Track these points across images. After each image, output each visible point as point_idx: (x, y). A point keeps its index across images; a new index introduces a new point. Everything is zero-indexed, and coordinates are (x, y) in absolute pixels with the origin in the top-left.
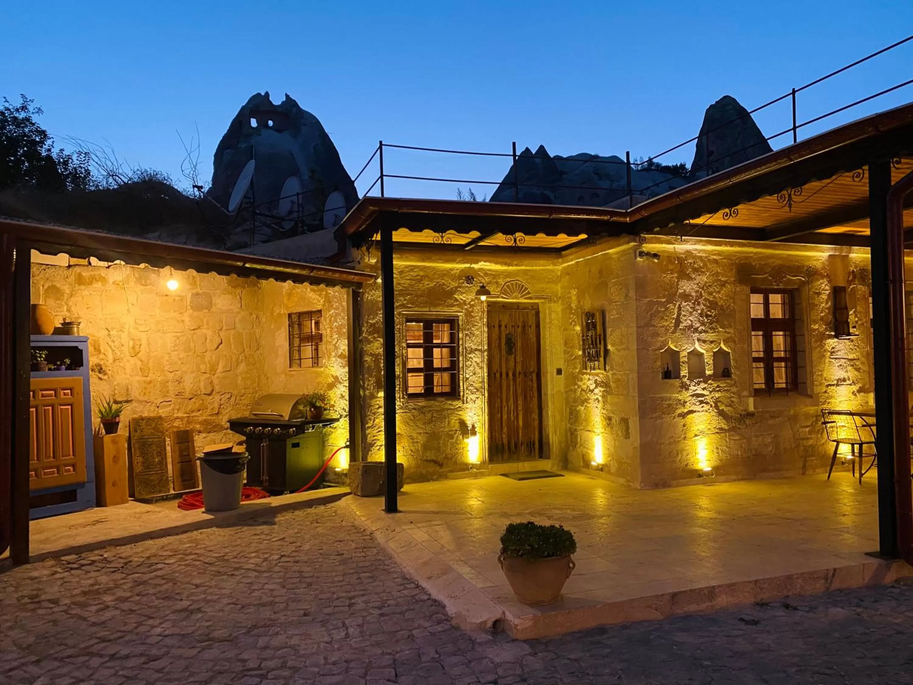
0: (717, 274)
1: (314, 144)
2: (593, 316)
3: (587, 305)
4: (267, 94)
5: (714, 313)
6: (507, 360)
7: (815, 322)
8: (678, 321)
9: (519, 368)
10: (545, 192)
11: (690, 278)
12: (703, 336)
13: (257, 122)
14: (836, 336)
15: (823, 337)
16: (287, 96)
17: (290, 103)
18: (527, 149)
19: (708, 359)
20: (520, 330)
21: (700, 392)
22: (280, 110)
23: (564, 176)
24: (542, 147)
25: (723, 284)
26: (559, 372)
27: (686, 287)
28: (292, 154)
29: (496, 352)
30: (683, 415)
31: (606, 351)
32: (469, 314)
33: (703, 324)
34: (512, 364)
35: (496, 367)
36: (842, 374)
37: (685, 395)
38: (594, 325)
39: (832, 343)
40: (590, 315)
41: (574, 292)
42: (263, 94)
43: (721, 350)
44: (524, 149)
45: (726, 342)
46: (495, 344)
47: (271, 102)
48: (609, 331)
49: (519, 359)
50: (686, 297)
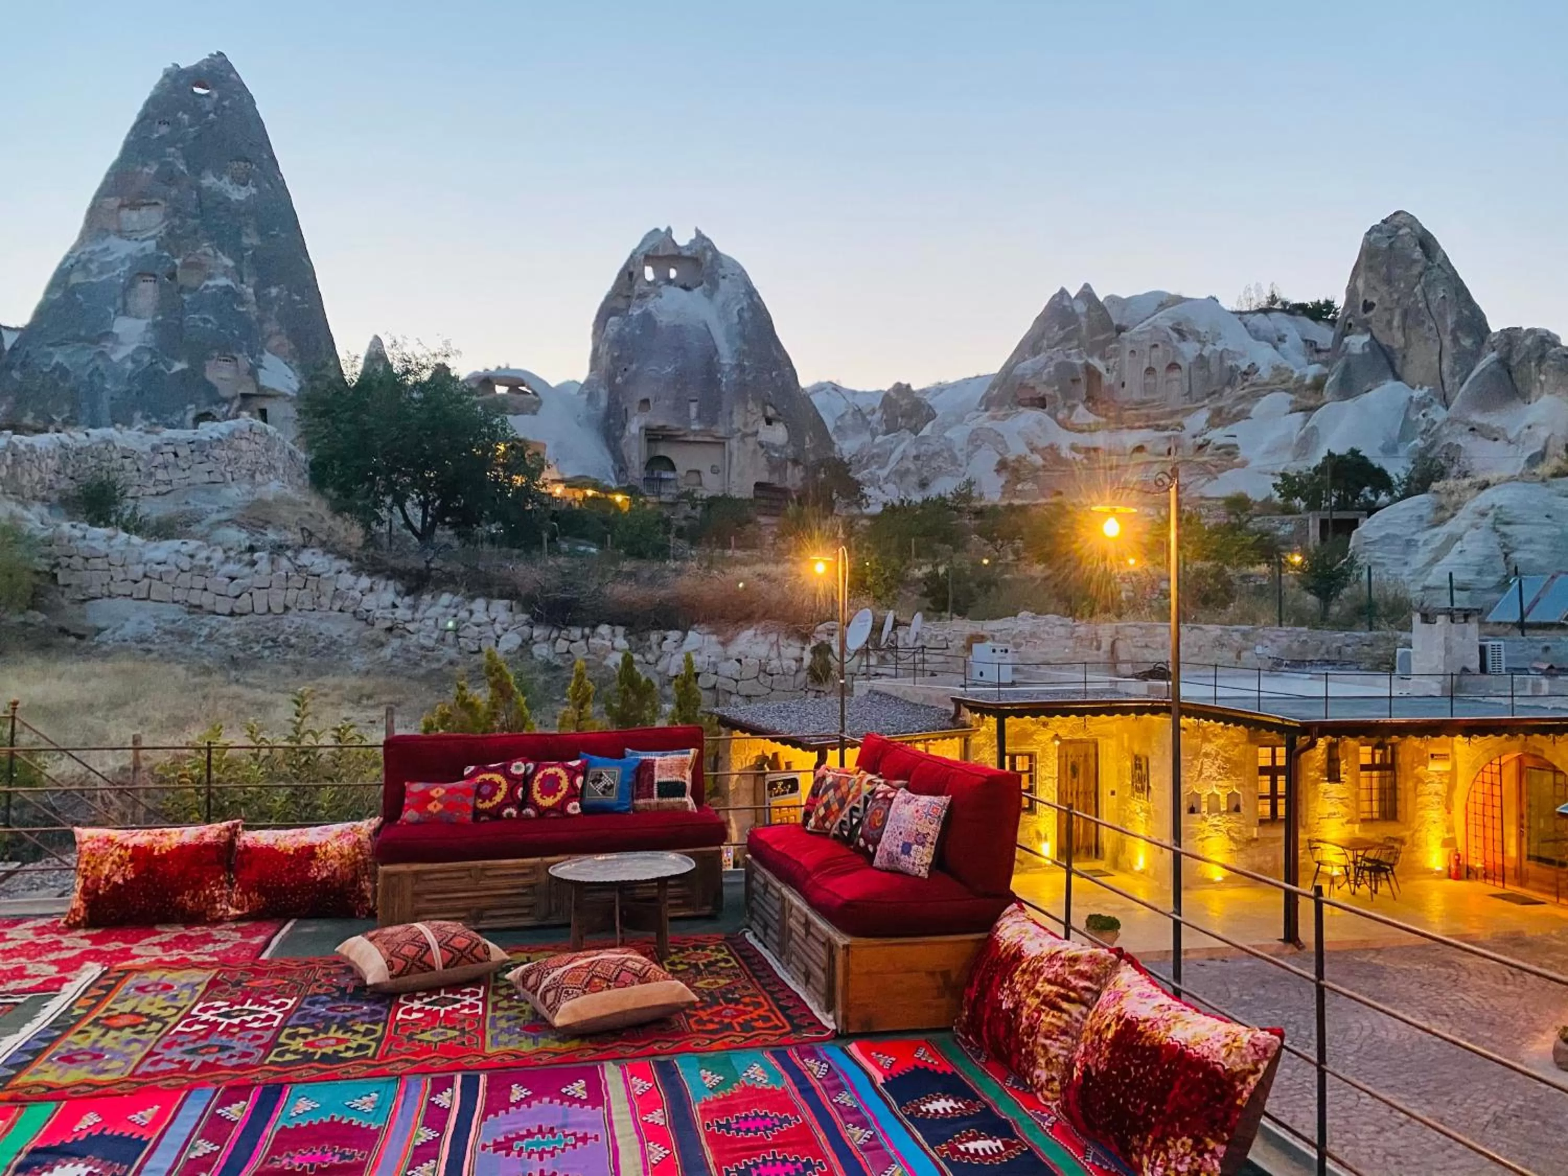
0: (1232, 737)
1: (738, 307)
2: (1140, 760)
3: (1136, 750)
4: (669, 230)
5: (1228, 766)
6: (1072, 783)
7: (1311, 770)
8: (1201, 773)
9: (1081, 789)
10: (1090, 361)
11: (1210, 741)
12: (1220, 783)
13: (655, 272)
14: (1329, 781)
15: (1317, 781)
16: (698, 232)
17: (702, 242)
18: (1063, 292)
19: (1223, 799)
20: (1082, 759)
21: (1216, 822)
22: (687, 253)
23: (1123, 334)
24: (1087, 286)
25: (1237, 745)
26: (1113, 793)
27: (1208, 748)
28: (706, 326)
29: (1063, 775)
30: (1202, 840)
31: (1149, 788)
32: (1044, 750)
33: (1220, 774)
34: (1075, 785)
35: (1063, 787)
36: (1332, 810)
37: (1204, 825)
38: (1141, 768)
39: (1326, 786)
40: (1137, 758)
41: (1126, 736)
42: (663, 229)
43: (1233, 793)
44: (1057, 291)
45: (1238, 786)
46: (1063, 771)
47: (673, 242)
48: (1151, 773)
49: (1081, 781)
50: (1207, 755)
